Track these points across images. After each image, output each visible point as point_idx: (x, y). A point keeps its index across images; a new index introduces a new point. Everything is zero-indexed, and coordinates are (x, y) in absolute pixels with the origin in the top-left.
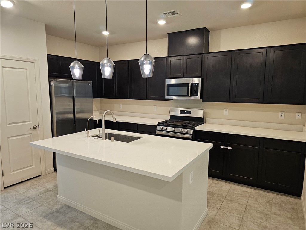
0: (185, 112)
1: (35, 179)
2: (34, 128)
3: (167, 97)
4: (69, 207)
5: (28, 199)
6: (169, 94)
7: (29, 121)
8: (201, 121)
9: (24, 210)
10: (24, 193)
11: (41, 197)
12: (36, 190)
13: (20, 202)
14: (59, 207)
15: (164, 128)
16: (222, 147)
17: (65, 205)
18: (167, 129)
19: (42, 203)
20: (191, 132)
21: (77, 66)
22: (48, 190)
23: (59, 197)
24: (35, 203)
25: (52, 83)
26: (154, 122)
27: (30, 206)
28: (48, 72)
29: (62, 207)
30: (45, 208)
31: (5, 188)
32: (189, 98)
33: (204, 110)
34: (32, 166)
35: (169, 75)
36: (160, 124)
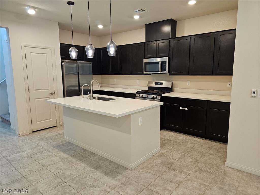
0: (159, 83)
1: (53, 128)
2: (52, 94)
3: (144, 73)
4: (70, 143)
5: (47, 138)
6: (146, 70)
7: (48, 89)
8: (170, 90)
9: (43, 143)
10: (45, 135)
11: (55, 137)
12: (52, 134)
13: (41, 139)
14: (64, 143)
15: (141, 95)
16: (181, 108)
17: (68, 142)
18: (143, 96)
19: (54, 140)
20: (159, 97)
22: (60, 134)
23: (65, 137)
24: (50, 140)
25: (63, 63)
26: (134, 92)
27: (47, 141)
28: (61, 56)
29: (66, 143)
30: (56, 143)
31: (33, 132)
32: (159, 72)
33: (172, 82)
34: (50, 119)
35: (147, 56)
36: (138, 92)
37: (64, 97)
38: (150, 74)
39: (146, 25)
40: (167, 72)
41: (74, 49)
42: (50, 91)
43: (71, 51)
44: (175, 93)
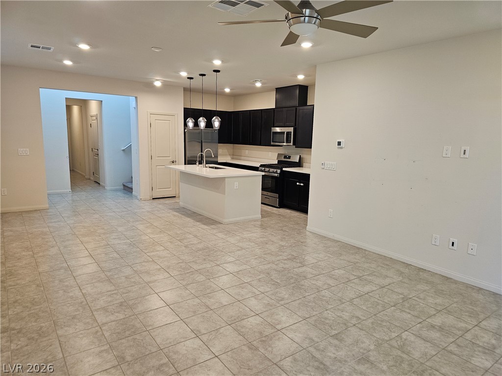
0: (287, 157)
2: (173, 162)
3: (272, 143)
4: (184, 208)
6: (273, 141)
7: (170, 157)
9: (161, 206)
11: (172, 204)
12: (170, 201)
14: (179, 207)
15: (263, 168)
16: (298, 184)
17: (182, 207)
18: (265, 170)
20: (279, 171)
21: (190, 121)
22: (177, 202)
23: (181, 204)
24: (167, 205)
25: (186, 130)
26: (258, 165)
27: (164, 205)
30: (171, 207)
31: (153, 199)
32: (285, 144)
33: (300, 156)
34: (170, 188)
35: (275, 125)
36: (262, 166)
37: (185, 164)
38: (282, 146)
39: (276, 89)
40: (292, 144)
41: (192, 120)
42: (171, 159)
43: (188, 122)
44: (303, 168)
